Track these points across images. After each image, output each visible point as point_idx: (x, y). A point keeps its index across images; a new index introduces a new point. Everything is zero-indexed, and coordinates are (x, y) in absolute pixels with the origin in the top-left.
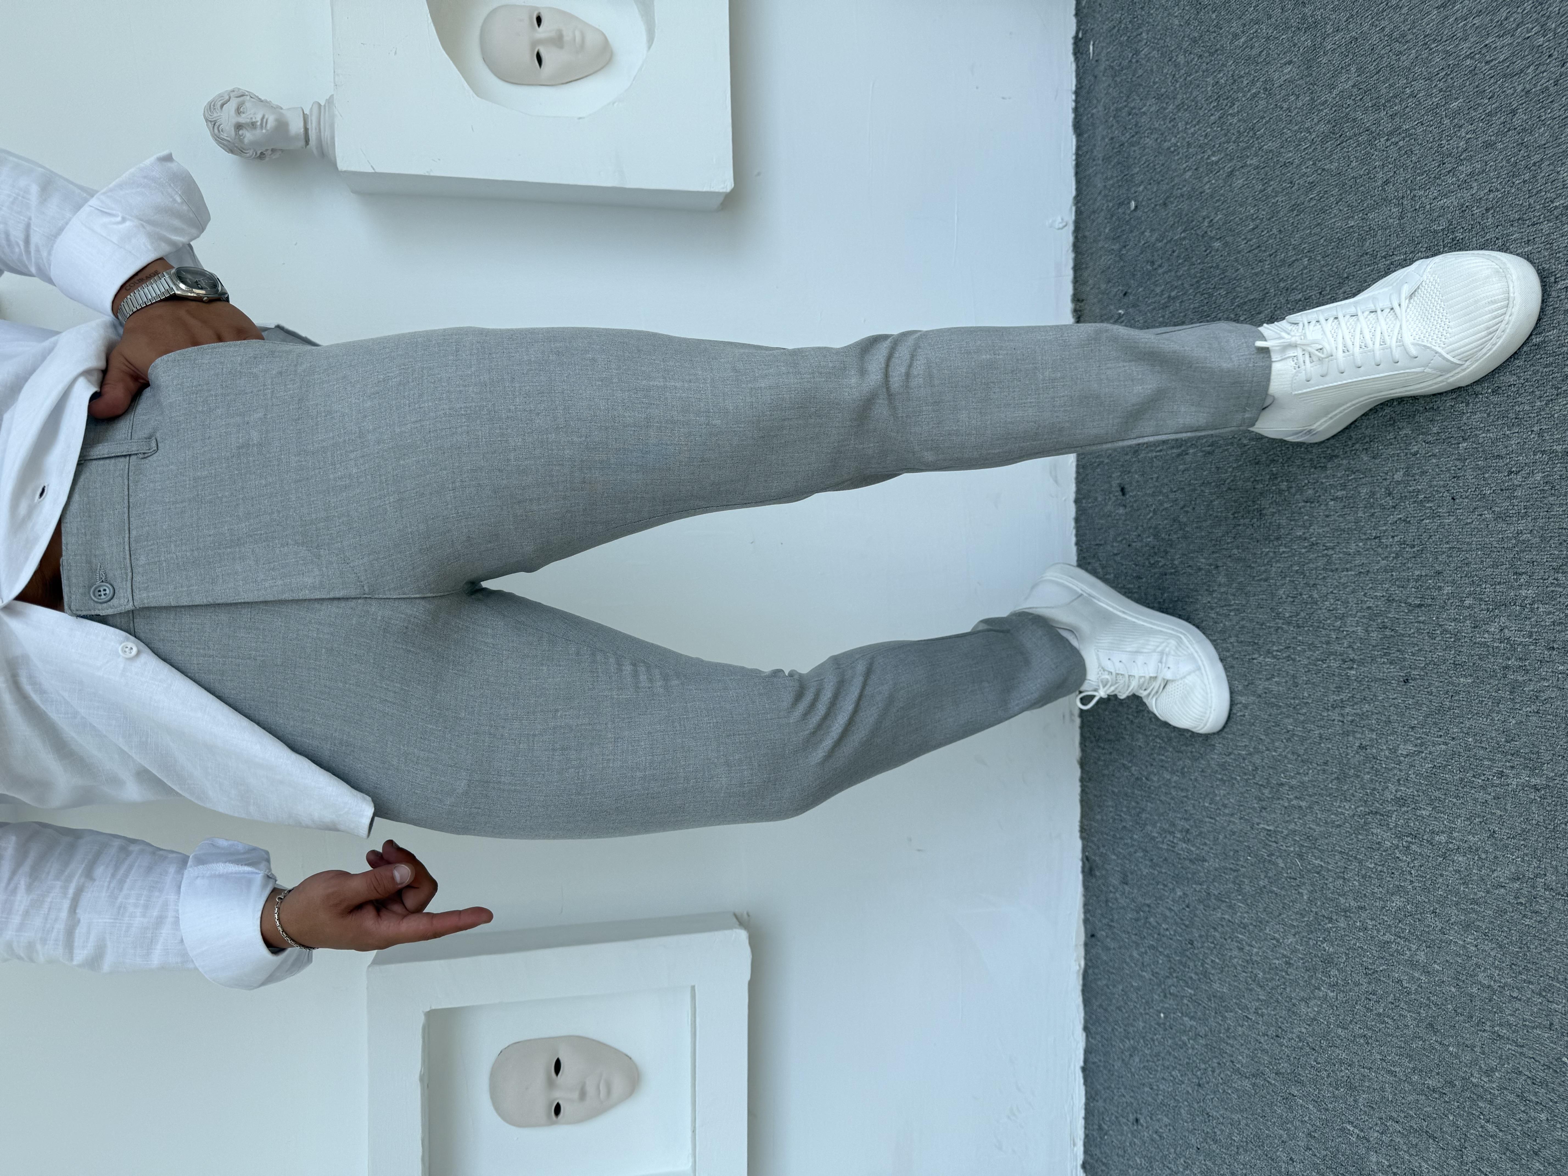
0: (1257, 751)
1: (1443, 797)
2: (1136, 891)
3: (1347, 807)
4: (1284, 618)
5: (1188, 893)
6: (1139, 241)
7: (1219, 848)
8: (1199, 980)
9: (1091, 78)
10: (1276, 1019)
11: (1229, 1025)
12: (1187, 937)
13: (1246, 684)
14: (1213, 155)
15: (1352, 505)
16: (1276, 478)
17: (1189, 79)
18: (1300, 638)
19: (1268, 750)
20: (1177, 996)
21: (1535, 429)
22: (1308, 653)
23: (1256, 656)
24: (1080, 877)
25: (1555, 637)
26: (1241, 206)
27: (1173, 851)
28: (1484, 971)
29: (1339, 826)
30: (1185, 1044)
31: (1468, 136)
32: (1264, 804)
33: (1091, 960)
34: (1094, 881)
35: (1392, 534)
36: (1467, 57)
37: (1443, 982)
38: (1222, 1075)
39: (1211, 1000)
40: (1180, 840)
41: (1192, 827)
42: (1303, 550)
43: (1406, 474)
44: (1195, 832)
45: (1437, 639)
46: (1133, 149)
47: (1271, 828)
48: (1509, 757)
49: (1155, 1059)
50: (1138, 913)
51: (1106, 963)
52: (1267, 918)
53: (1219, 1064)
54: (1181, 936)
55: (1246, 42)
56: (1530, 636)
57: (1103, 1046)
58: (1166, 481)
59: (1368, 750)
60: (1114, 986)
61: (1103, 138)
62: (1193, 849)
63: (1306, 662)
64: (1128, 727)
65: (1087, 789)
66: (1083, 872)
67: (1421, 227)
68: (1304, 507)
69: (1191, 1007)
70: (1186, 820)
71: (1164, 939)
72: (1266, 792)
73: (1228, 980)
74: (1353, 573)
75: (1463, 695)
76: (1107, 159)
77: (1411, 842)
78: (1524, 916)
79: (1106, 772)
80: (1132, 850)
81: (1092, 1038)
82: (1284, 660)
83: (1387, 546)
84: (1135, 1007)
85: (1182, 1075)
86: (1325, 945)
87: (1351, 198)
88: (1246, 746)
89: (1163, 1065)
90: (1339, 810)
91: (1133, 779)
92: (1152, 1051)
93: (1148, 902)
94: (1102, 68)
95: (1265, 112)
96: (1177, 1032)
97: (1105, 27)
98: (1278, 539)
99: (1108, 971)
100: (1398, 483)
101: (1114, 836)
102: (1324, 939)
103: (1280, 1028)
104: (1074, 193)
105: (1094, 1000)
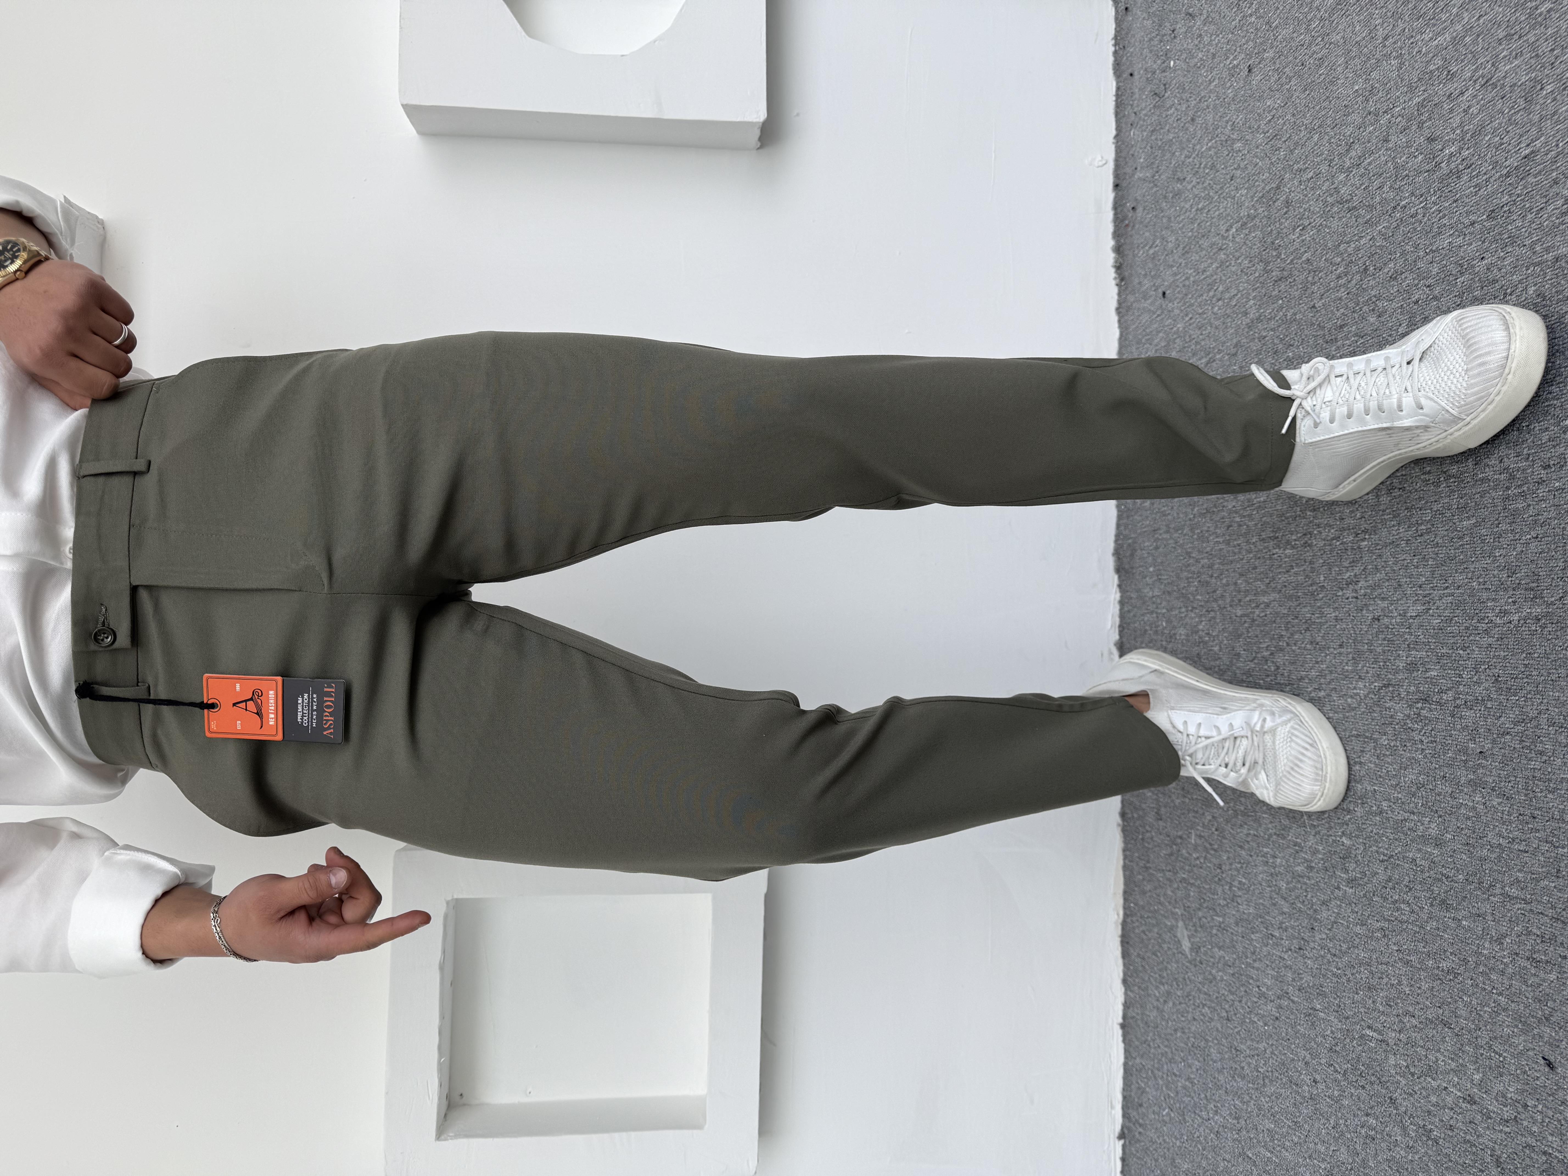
8: (1227, 905)
11: (1255, 947)
13: (1268, 581)
19: (1288, 645)
33: (1129, 908)
39: (1238, 924)
49: (1187, 1000)
50: (1171, 847)
51: (1143, 908)
54: (1210, 862)
60: (1150, 931)
69: (1220, 936)
73: (1254, 899)
81: (1130, 991)
92: (1184, 992)
96: (1207, 966)
103: (1303, 939)
104: (1114, 132)
105: (1132, 951)
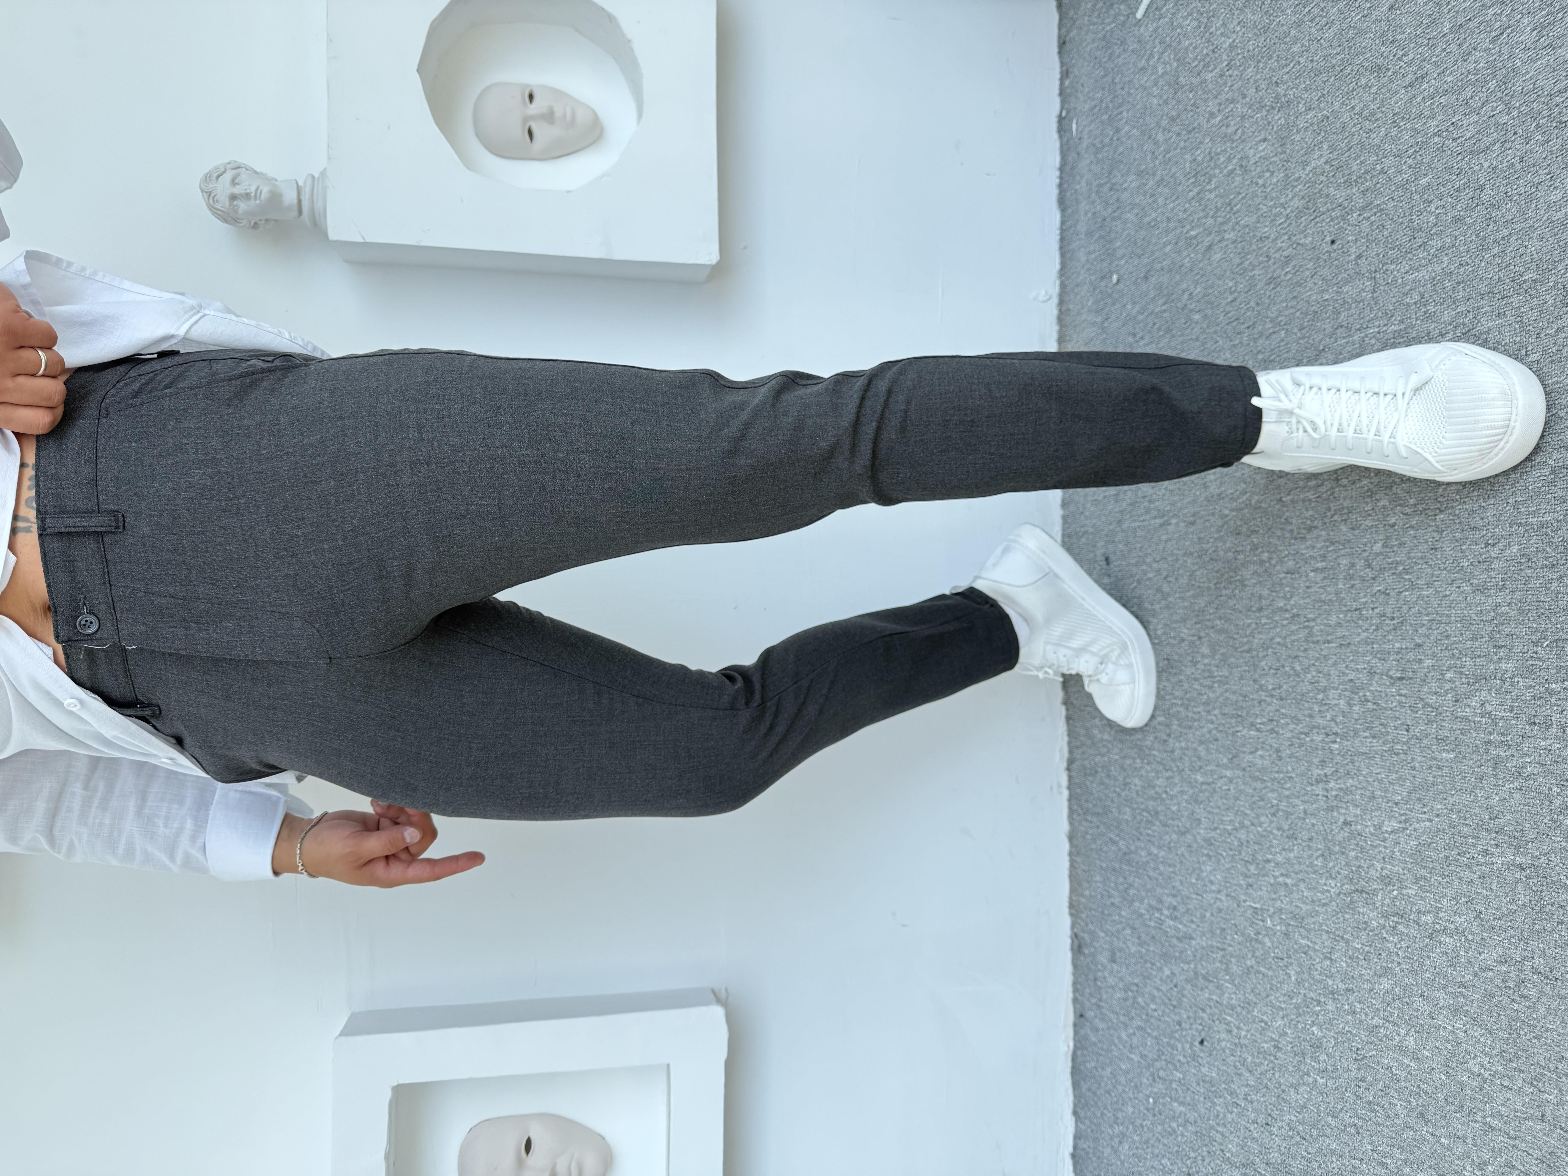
0: (1242, 826)
1: (1429, 875)
2: (1124, 970)
3: (1333, 885)
4: (1267, 691)
5: (1176, 972)
6: (1121, 314)
7: (1206, 925)
8: (1188, 1063)
9: (1074, 155)
10: (1266, 1106)
11: (1218, 1112)
12: (1177, 1018)
13: (1230, 756)
14: (1192, 228)
15: (1331, 576)
16: (1257, 549)
17: (1168, 156)
18: (1283, 711)
19: (1253, 824)
20: (1165, 1080)
21: (1510, 501)
22: (1292, 726)
23: (1240, 728)
24: (1069, 955)
25: (1536, 711)
26: (1219, 279)
27: (1160, 929)
28: (1474, 1058)
29: (1325, 905)
30: (1174, 1131)
31: (1437, 211)
32: (1250, 880)
33: (1079, 1041)
34: (1082, 958)
35: (1372, 606)
36: (1435, 134)
37: (1433, 1069)
38: (1212, 1165)
39: (1199, 1084)
40: (1167, 917)
41: (1179, 903)
42: (1285, 622)
43: (1385, 546)
44: (1182, 909)
45: (1420, 712)
46: (1114, 223)
47: (1257, 906)
48: (1494, 835)
49: (1145, 1147)
50: (1126, 992)
51: (1095, 1044)
52: (1254, 1000)
53: (1209, 1152)
54: (1169, 1017)
55: (1222, 120)
56: (1511, 711)
57: (1092, 1131)
58: (1149, 551)
59: (1353, 827)
60: (1103, 1069)
61: (1086, 214)
62: (1180, 926)
63: (1288, 735)
64: (1116, 800)
65: (1075, 864)
66: (1072, 949)
67: (1394, 300)
68: (1285, 578)
69: (1180, 1091)
70: (1174, 896)
71: (1152, 1020)
72: (1252, 868)
73: (1216, 1064)
74: (1334, 645)
75: (1446, 770)
76: (1089, 234)
77: (1397, 922)
78: (1513, 1000)
79: (1093, 846)
80: (1120, 927)
81: (1081, 1123)
82: (1267, 734)
83: (1367, 618)
84: (1124, 1091)
85: (1171, 1164)
86: (1314, 1028)
87: (1325, 272)
88: (1231, 821)
89: (1153, 1153)
90: (1325, 888)
91: (1120, 854)
92: (1142, 1137)
93: (1136, 981)
94: (1084, 145)
95: (1241, 188)
96: (1166, 1118)
97: (1087, 107)
98: (1260, 609)
99: (1097, 1053)
100: (1377, 554)
101: (1103, 913)
102: (1313, 1022)
103: (1270, 1115)
104: (1058, 267)
105: (1082, 1083)
